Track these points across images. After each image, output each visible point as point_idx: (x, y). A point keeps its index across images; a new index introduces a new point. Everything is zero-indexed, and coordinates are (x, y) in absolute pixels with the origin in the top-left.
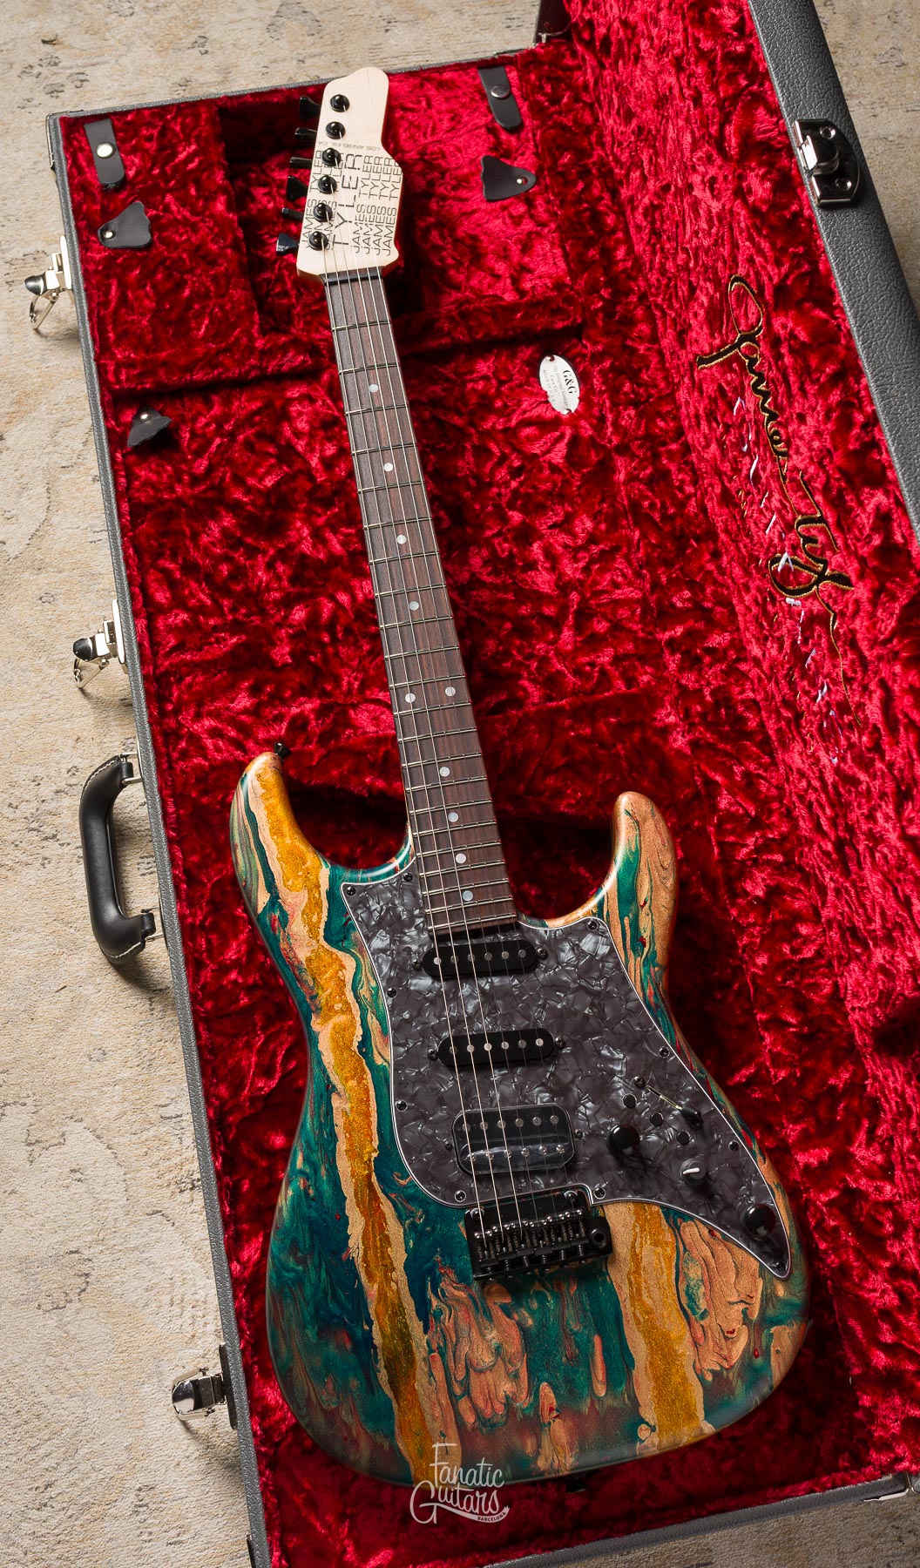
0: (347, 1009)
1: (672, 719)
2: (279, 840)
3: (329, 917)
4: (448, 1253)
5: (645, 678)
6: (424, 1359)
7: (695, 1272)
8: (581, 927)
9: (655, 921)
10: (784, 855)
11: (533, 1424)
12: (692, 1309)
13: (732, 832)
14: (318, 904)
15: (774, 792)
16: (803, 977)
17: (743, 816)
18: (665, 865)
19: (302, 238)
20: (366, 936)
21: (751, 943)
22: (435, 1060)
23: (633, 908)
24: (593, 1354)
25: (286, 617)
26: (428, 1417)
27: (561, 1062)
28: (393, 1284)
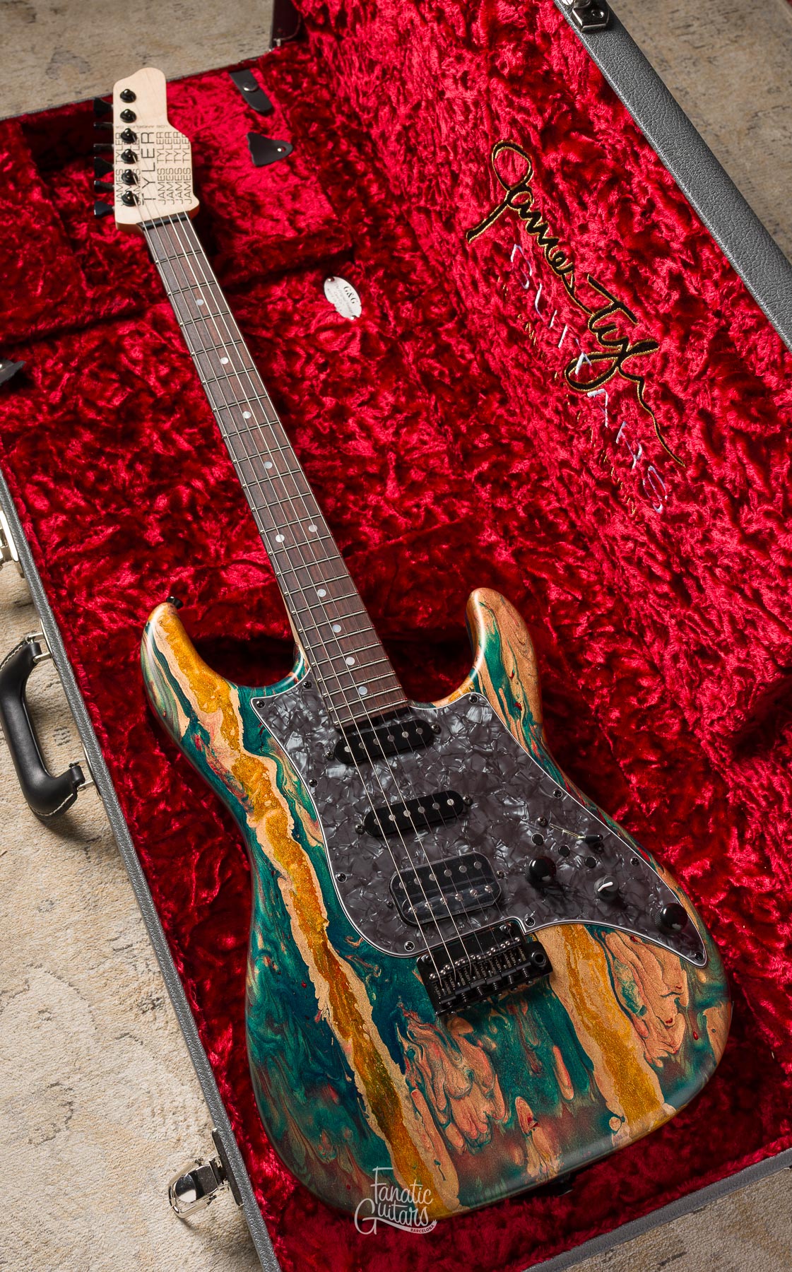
0: (277, 804)
1: (494, 538)
2: (189, 672)
3: (245, 729)
4: (409, 997)
5: (464, 511)
6: (407, 1097)
7: (626, 976)
8: (465, 702)
9: (524, 689)
10: (614, 625)
11: (516, 1136)
12: (631, 1007)
13: (566, 616)
14: (233, 720)
15: (593, 578)
16: (653, 721)
17: (572, 601)
18: (523, 641)
19: (116, 199)
20: (281, 740)
21: (602, 704)
22: (362, 833)
23: (504, 680)
24: (555, 1064)
25: (151, 505)
26: (421, 1150)
27: (472, 816)
28: (365, 1035)
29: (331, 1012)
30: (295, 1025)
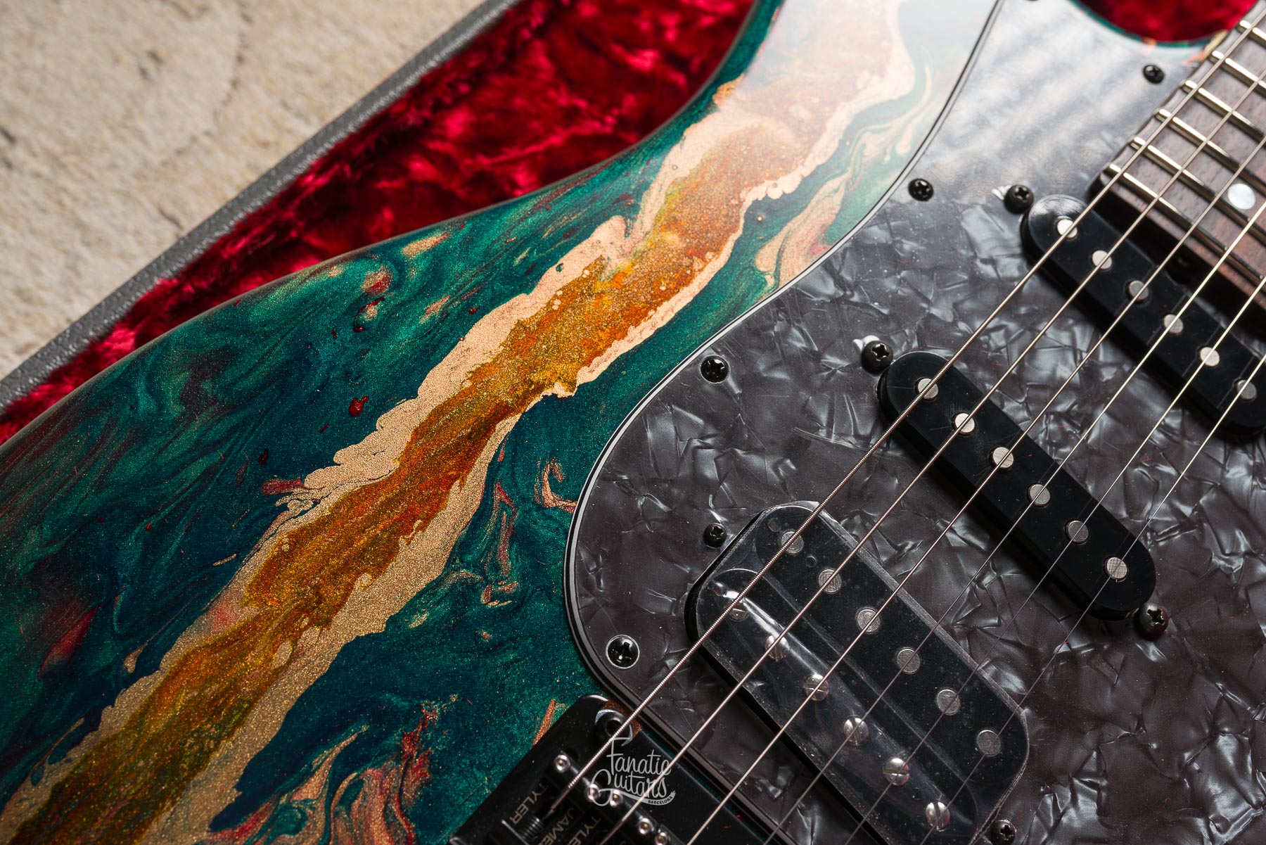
0: (810, 132)
4: (463, 728)
22: (869, 367)
27: (1118, 658)
28: (287, 647)
29: (313, 516)
30: (226, 438)
